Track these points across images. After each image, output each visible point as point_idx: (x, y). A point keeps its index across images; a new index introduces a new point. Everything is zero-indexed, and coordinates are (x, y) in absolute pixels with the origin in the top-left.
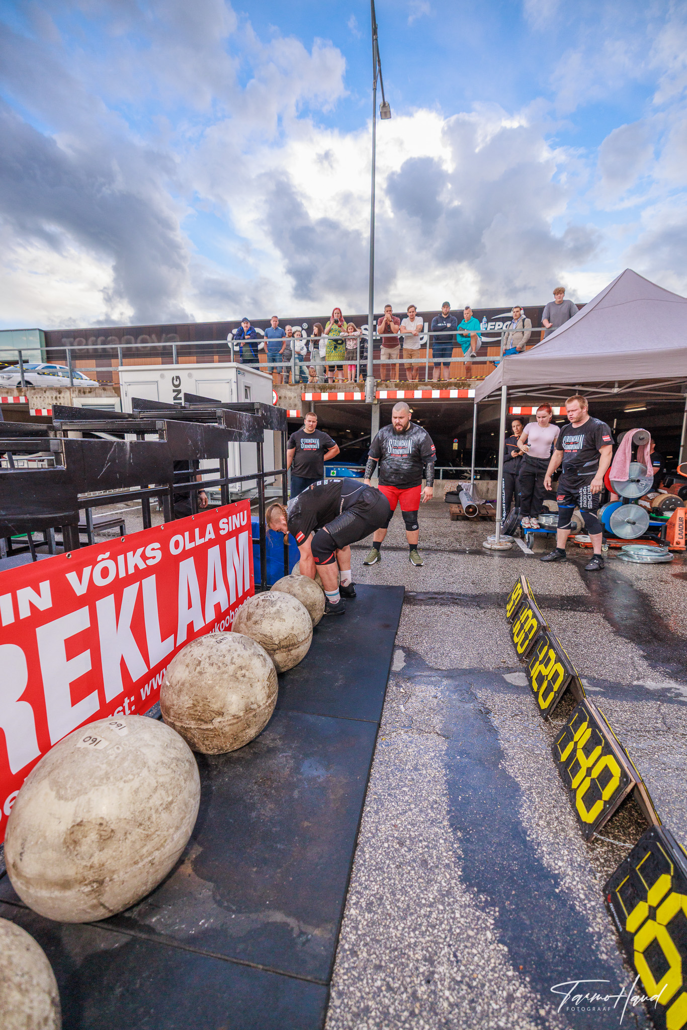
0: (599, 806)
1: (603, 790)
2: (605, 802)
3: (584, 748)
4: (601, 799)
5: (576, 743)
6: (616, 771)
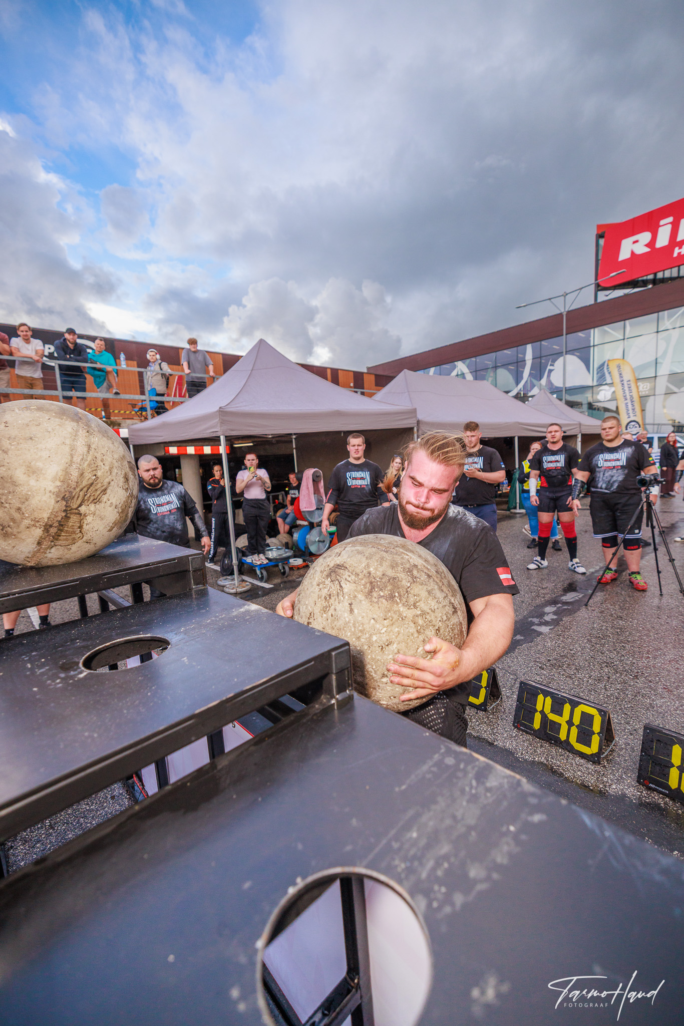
0: (596, 740)
1: (592, 728)
2: (598, 734)
3: (552, 711)
4: (594, 734)
5: (542, 712)
6: (593, 711)
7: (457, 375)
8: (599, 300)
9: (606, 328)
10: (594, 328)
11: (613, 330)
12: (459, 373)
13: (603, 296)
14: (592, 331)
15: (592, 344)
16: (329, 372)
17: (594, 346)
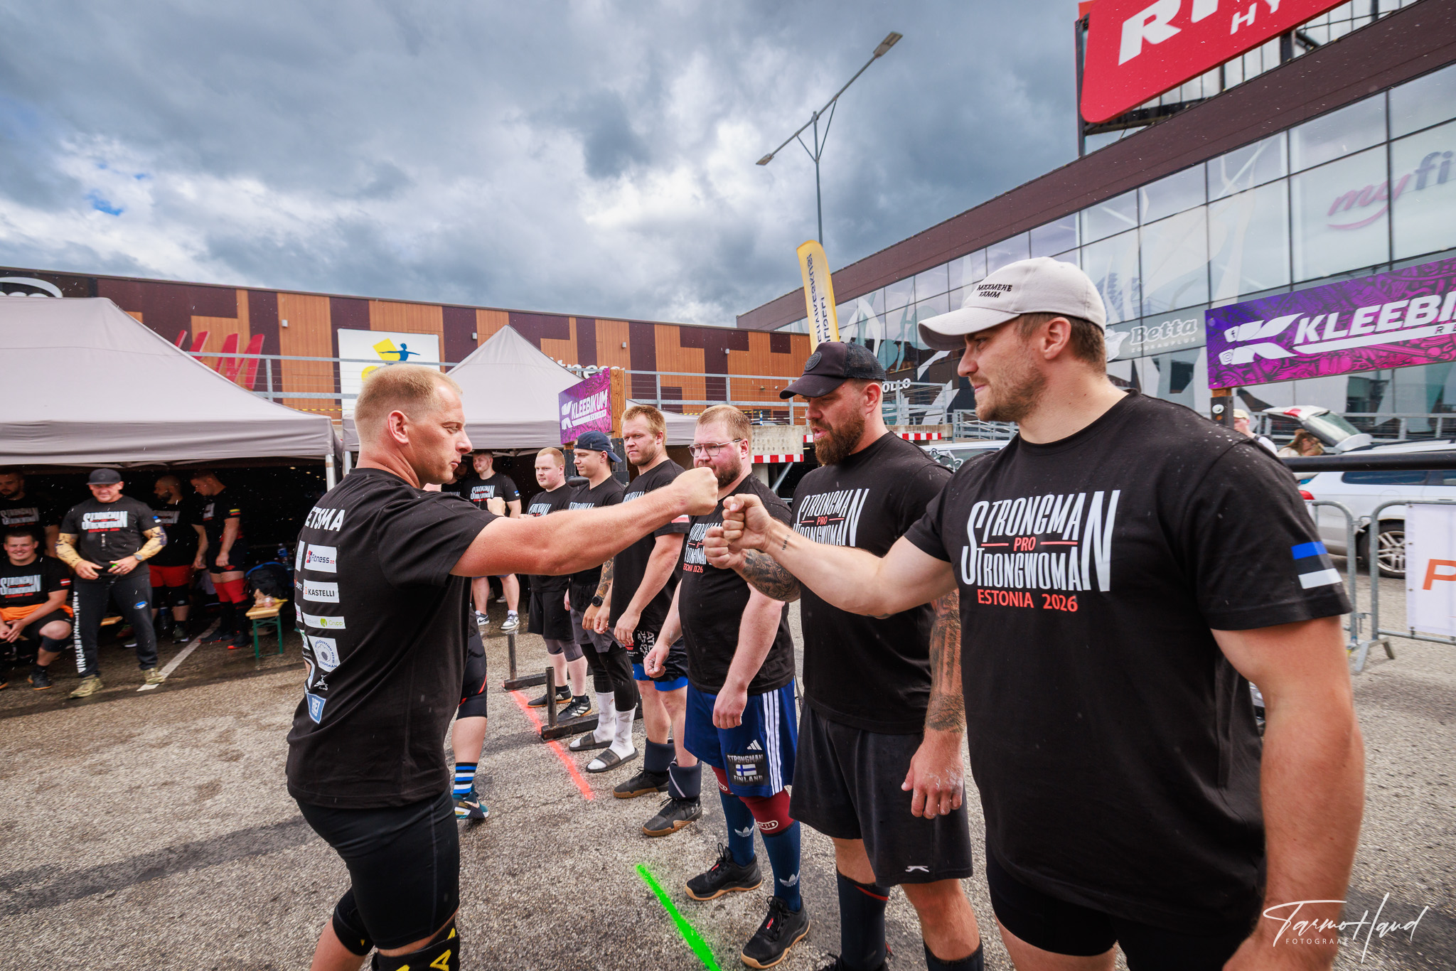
7: (858, 323)
8: (1088, 152)
9: (1103, 207)
10: (1079, 210)
11: (1116, 210)
12: (861, 319)
13: (1096, 143)
14: (1077, 215)
15: (1078, 245)
16: (573, 324)
17: (1081, 247)
